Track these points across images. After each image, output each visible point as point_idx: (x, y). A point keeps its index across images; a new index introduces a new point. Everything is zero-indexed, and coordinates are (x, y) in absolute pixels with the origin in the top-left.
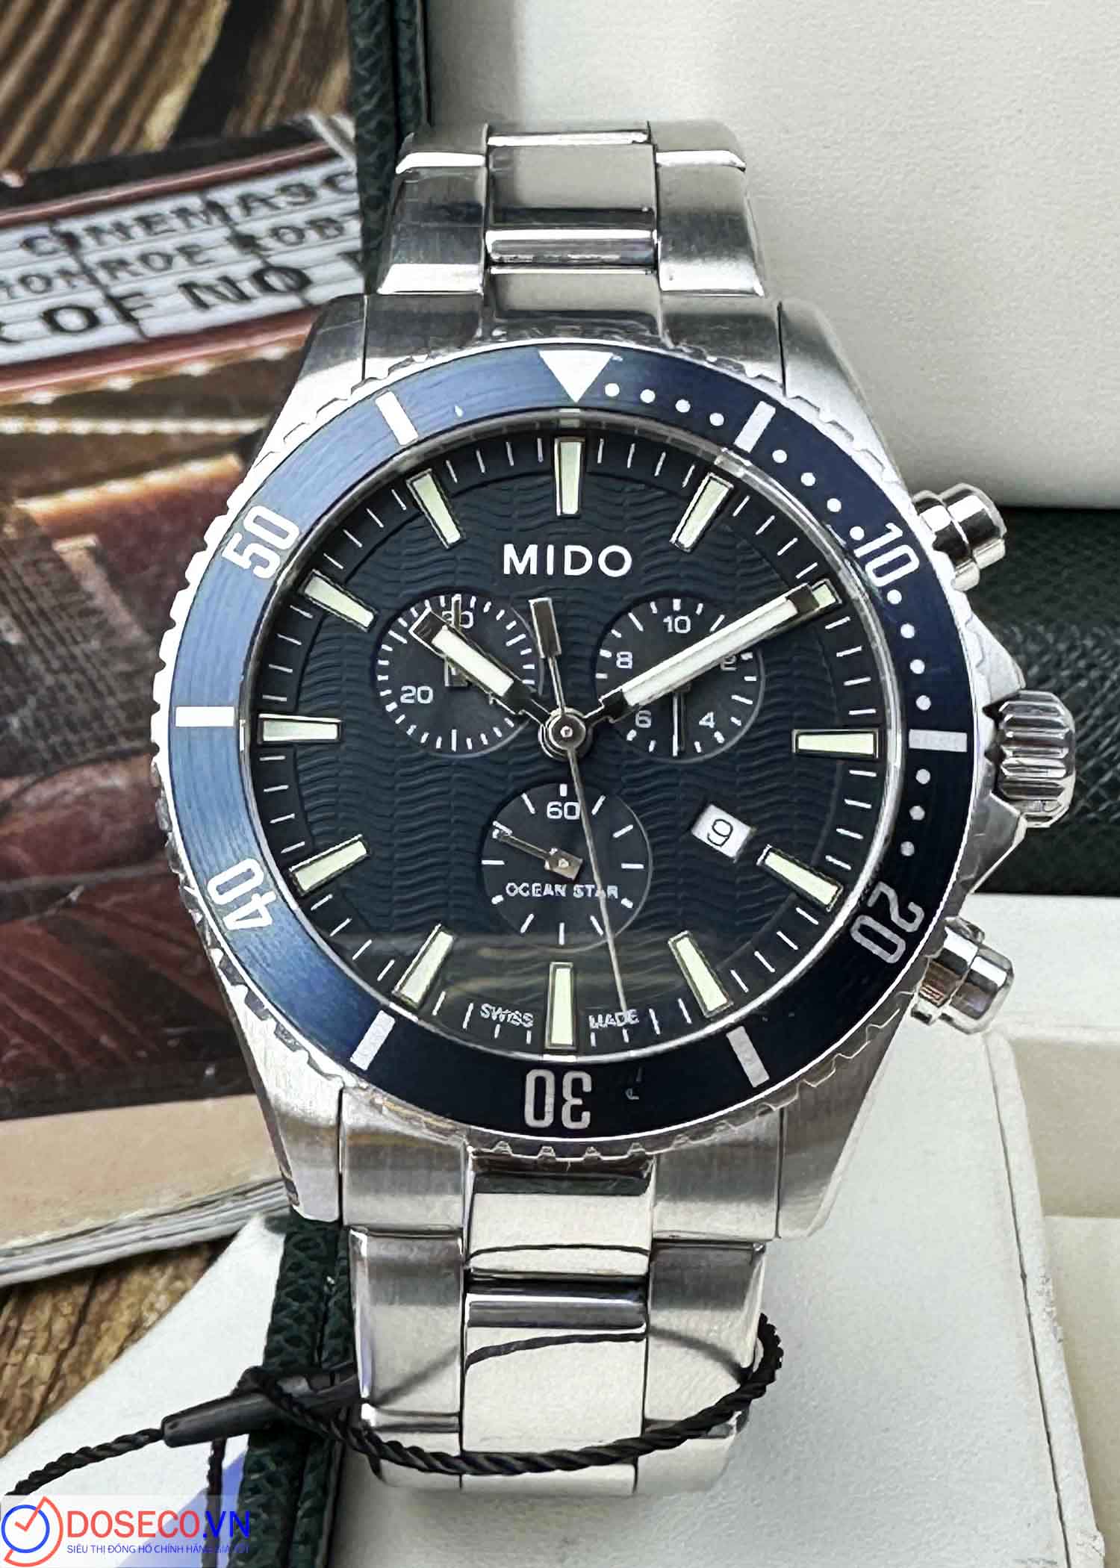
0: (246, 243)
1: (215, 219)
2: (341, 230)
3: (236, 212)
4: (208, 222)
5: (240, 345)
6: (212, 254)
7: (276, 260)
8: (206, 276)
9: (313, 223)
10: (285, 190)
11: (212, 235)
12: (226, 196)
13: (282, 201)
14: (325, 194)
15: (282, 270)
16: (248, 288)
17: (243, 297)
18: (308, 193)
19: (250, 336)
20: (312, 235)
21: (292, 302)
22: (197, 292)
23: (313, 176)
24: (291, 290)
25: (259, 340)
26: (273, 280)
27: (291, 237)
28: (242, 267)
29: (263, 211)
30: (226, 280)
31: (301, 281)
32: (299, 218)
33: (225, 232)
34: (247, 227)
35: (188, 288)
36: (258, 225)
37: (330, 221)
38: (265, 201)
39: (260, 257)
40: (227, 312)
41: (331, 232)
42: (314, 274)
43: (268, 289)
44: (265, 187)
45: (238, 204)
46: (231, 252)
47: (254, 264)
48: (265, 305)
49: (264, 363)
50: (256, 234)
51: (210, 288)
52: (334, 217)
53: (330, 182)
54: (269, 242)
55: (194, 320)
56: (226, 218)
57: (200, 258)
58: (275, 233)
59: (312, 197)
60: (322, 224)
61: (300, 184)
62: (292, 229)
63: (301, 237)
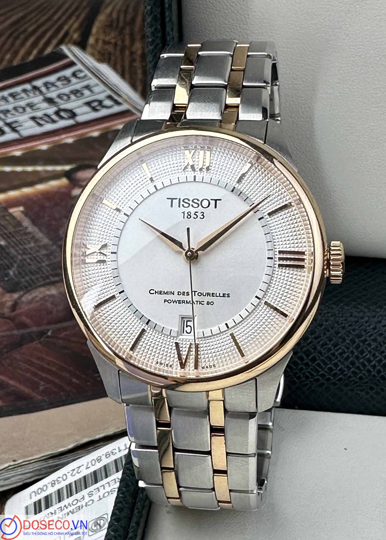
0: (50, 101)
1: (37, 93)
2: (82, 94)
3: (43, 89)
4: (35, 94)
5: (56, 138)
6: (38, 106)
7: (62, 107)
8: (39, 114)
9: (72, 92)
10: (59, 79)
11: (37, 99)
12: (39, 83)
13: (59, 84)
14: (74, 80)
15: (65, 110)
16: (55, 117)
17: (54, 121)
18: (67, 80)
19: (60, 135)
20: (73, 97)
21: (71, 122)
22: (37, 120)
23: (67, 73)
24: (70, 118)
25: (63, 136)
26: (62, 114)
27: (65, 98)
28: (51, 110)
29: (53, 88)
30: (46, 115)
31: (73, 115)
32: (66, 90)
33: (41, 98)
34: (49, 95)
35: (33, 118)
36: (53, 94)
37: (78, 91)
38: (53, 84)
39: (56, 106)
40: (49, 127)
41: (79, 95)
42: (77, 111)
43: (62, 118)
44: (52, 78)
45: (44, 86)
46: (45, 105)
47: (55, 109)
48: (62, 124)
49: (66, 144)
50: (52, 97)
51: (41, 118)
52: (80, 90)
53: (74, 75)
54: (57, 100)
55: (38, 130)
56: (41, 92)
57: (35, 108)
58: (59, 96)
59: (69, 81)
60: (75, 92)
61: (65, 77)
62: (64, 94)
63: (69, 98)
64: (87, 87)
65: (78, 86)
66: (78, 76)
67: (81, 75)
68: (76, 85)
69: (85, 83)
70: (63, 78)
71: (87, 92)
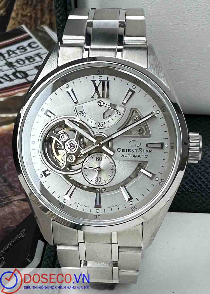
0: (10, 64)
2: (34, 60)
3: (6, 55)
7: (18, 69)
9: (27, 58)
10: (18, 48)
12: (3, 51)
13: (18, 51)
14: (29, 49)
15: (20, 72)
16: (12, 77)
17: (11, 80)
18: (24, 49)
20: (27, 62)
21: (24, 81)
23: (25, 44)
24: (23, 78)
25: (16, 91)
26: (18, 75)
27: (21, 62)
28: (10, 71)
29: (13, 55)
31: (26, 75)
32: (23, 57)
33: (4, 62)
34: (10, 60)
36: (13, 60)
37: (31, 57)
38: (14, 52)
39: (14, 69)
40: (7, 84)
41: (31, 60)
42: (29, 73)
43: (17, 77)
44: (13, 48)
45: (7, 53)
46: (6, 67)
47: (13, 71)
48: (17, 82)
50: (12, 62)
51: (2, 78)
52: (33, 56)
53: (30, 45)
54: (15, 64)
56: (4, 58)
58: (17, 61)
59: (26, 50)
60: (29, 59)
61: (22, 46)
62: (22, 60)
63: (24, 63)
64: (38, 55)
65: (31, 54)
66: (32, 46)
67: (35, 45)
68: (31, 53)
69: (37, 52)
70: (21, 48)
71: (37, 59)
